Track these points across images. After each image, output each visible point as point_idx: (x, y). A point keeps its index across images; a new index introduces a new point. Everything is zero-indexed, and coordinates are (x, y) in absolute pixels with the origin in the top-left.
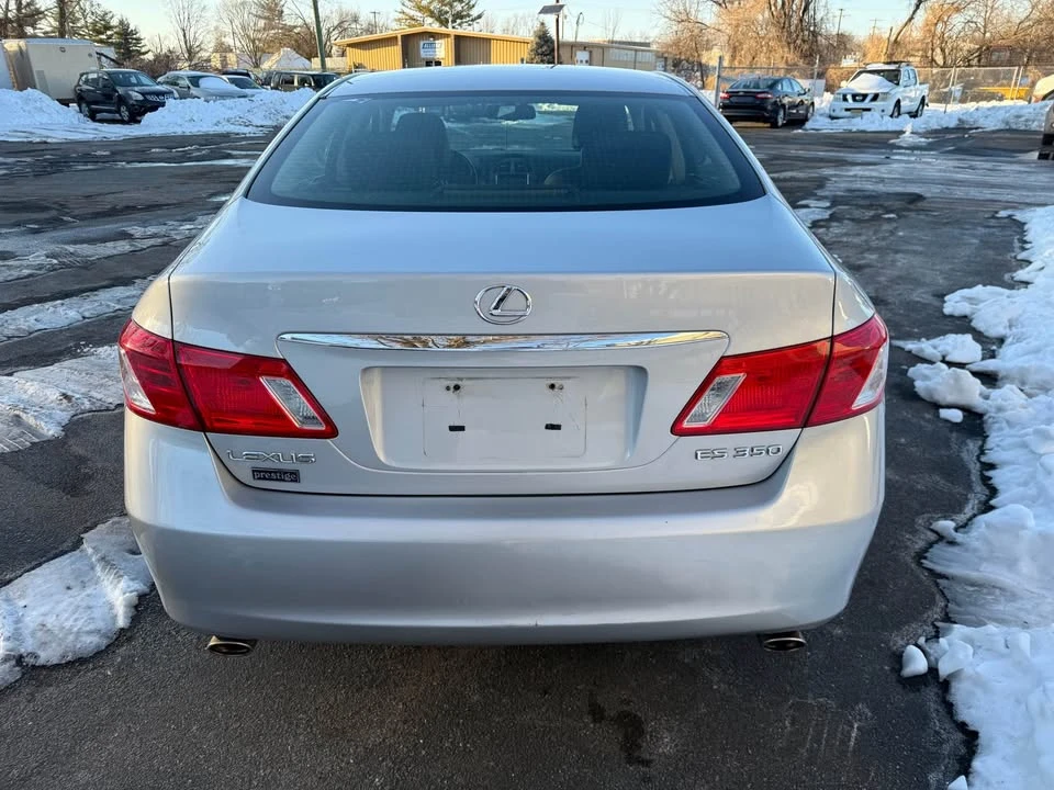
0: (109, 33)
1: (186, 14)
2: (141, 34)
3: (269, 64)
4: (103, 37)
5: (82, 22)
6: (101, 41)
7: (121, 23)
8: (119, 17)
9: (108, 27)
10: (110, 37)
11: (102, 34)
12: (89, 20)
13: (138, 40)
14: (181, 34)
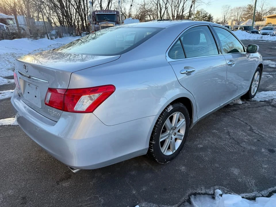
0: (206, 18)
1: (226, 12)
2: (213, 18)
3: (243, 24)
4: (204, 19)
5: (201, 16)
6: (204, 20)
7: (210, 15)
8: (209, 14)
9: (206, 17)
10: (206, 19)
11: (204, 18)
12: (203, 15)
13: (212, 19)
14: (224, 17)
